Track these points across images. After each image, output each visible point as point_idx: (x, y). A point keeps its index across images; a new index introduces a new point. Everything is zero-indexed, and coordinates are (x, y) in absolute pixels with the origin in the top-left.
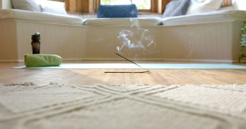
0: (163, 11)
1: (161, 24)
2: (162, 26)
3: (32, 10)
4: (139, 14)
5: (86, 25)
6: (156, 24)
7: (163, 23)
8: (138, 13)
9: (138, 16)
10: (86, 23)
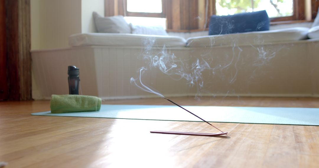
0: (314, 17)
1: (307, 38)
2: (309, 40)
3: (118, 33)
4: (272, 25)
5: (189, 47)
6: (296, 39)
7: (310, 36)
8: (271, 23)
9: (271, 28)
10: (188, 45)
